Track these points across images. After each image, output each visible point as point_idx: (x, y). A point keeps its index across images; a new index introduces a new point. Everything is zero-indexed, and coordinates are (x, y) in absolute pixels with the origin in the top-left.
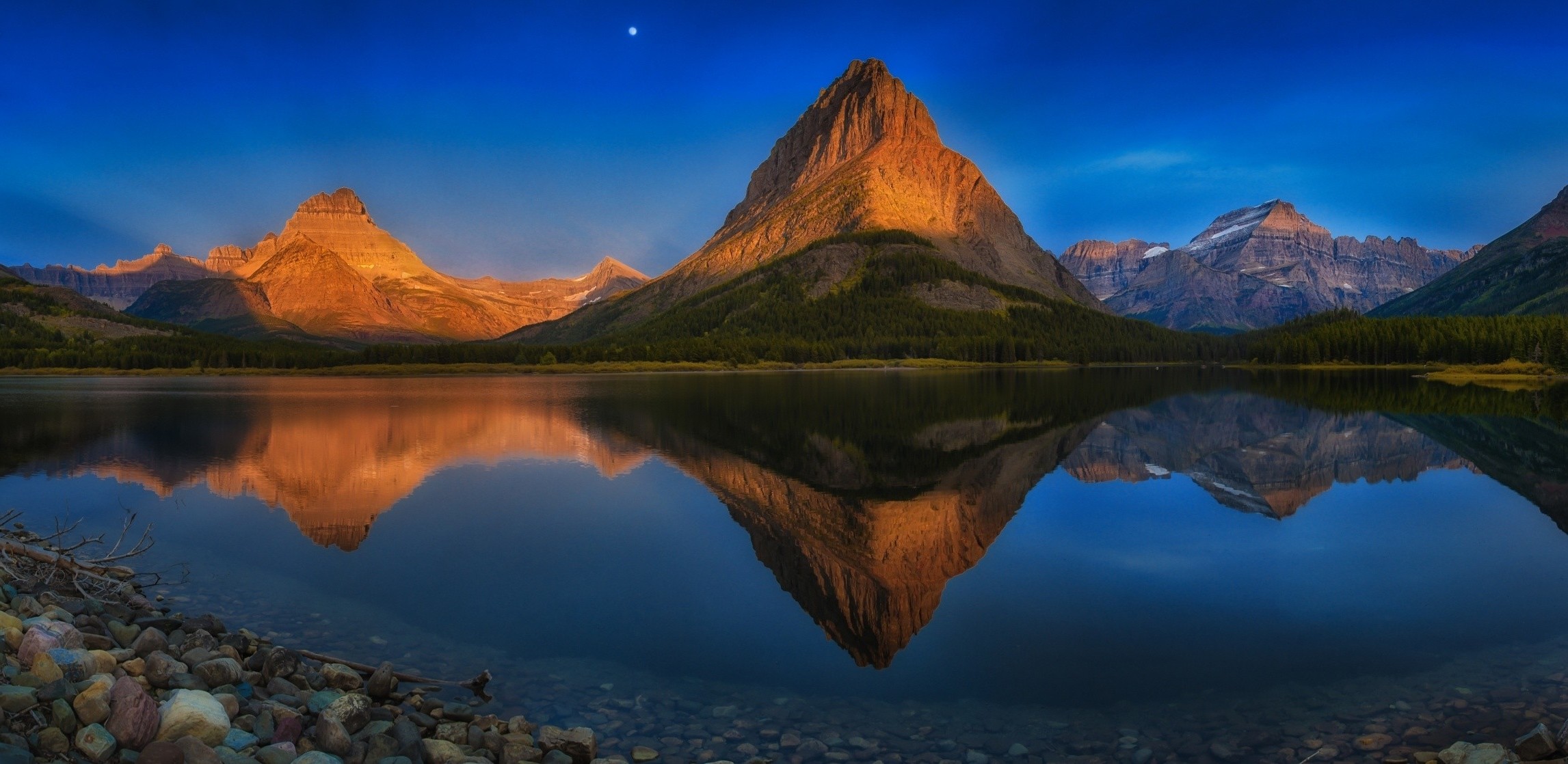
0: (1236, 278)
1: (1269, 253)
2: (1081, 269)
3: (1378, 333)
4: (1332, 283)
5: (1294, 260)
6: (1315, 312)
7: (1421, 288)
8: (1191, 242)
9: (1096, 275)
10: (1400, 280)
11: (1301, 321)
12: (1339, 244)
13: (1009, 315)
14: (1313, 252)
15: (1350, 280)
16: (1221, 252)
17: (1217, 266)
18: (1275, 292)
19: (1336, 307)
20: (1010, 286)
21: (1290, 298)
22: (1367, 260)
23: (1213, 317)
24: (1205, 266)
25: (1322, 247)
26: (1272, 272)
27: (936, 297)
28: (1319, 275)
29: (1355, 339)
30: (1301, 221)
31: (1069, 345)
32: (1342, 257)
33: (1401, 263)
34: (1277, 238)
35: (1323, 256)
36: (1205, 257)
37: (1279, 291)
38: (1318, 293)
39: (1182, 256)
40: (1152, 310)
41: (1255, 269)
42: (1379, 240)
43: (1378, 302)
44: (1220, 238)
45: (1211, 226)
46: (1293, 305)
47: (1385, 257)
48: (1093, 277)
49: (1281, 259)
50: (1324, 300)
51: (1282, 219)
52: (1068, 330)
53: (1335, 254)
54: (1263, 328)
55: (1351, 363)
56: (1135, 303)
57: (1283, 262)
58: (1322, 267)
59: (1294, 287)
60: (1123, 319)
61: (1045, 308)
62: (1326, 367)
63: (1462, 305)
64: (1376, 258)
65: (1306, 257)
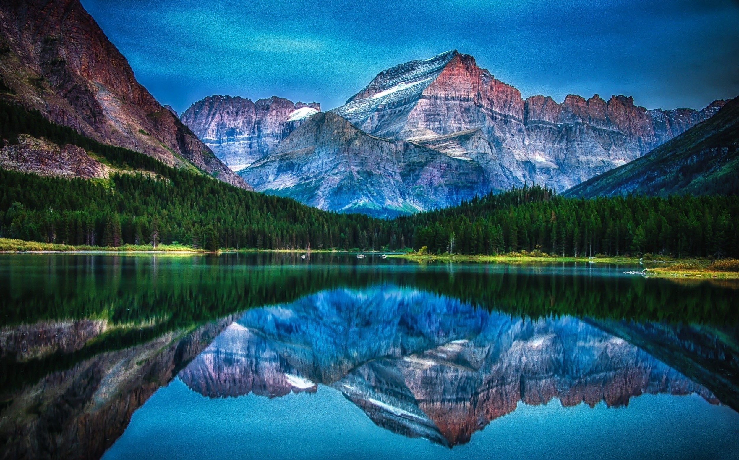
0: (401, 148)
1: (442, 117)
2: (209, 131)
3: (578, 218)
4: (520, 155)
5: (474, 126)
6: (498, 191)
7: (636, 160)
8: (347, 103)
9: (228, 141)
10: (609, 150)
11: (481, 201)
12: (530, 106)
13: (114, 185)
14: (498, 116)
15: (543, 151)
16: (383, 116)
17: (379, 133)
18: (449, 165)
19: (525, 185)
20: (115, 148)
21: (467, 174)
22: (566, 126)
23: (372, 195)
24: (363, 133)
25: (509, 110)
26: (445, 141)
27: (11, 158)
28: (504, 145)
29: (550, 225)
30: (484, 78)
31: (194, 226)
32: (534, 122)
33: (611, 129)
34: (453, 98)
35: (510, 122)
36: (363, 121)
37: (454, 164)
38: (502, 167)
39: (336, 119)
40: (299, 185)
41: (425, 137)
42: (583, 99)
43: (579, 179)
44: (383, 98)
45: (372, 84)
46: (471, 183)
47: (590, 121)
48: (223, 142)
49: (457, 125)
50: (510, 177)
51: (459, 75)
52: (192, 207)
53: (526, 118)
54: (433, 209)
55: (544, 254)
56: (277, 176)
57: (460, 129)
58: (508, 135)
59: (473, 161)
60: (262, 195)
61: (162, 178)
62: (512, 259)
63: (693, 182)
64: (578, 123)
65: (489, 123)
